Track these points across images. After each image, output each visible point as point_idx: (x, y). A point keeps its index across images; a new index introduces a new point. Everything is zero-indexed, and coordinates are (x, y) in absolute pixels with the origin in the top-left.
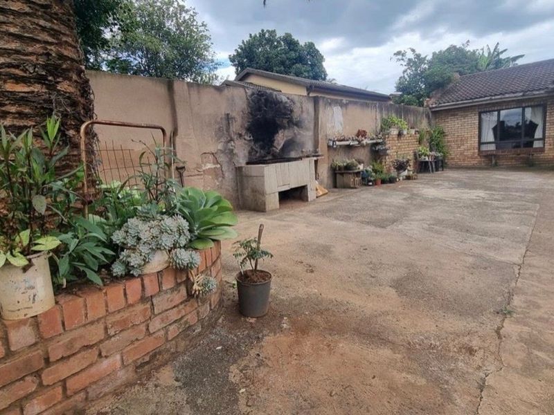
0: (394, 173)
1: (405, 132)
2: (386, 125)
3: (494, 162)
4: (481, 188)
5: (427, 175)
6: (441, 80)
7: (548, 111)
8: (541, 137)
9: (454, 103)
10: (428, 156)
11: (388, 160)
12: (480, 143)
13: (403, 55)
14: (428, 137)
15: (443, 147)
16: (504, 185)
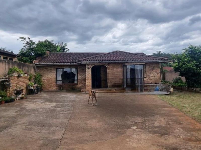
0: (13, 97)
1: (22, 75)
2: (11, 72)
3: (61, 88)
4: (54, 102)
5: (32, 96)
6: (41, 53)
7: (78, 70)
8: (77, 79)
9: (46, 64)
10: (33, 87)
11: (11, 90)
12: (56, 81)
13: (24, 39)
14: (34, 77)
15: (41, 82)
16: (63, 100)
